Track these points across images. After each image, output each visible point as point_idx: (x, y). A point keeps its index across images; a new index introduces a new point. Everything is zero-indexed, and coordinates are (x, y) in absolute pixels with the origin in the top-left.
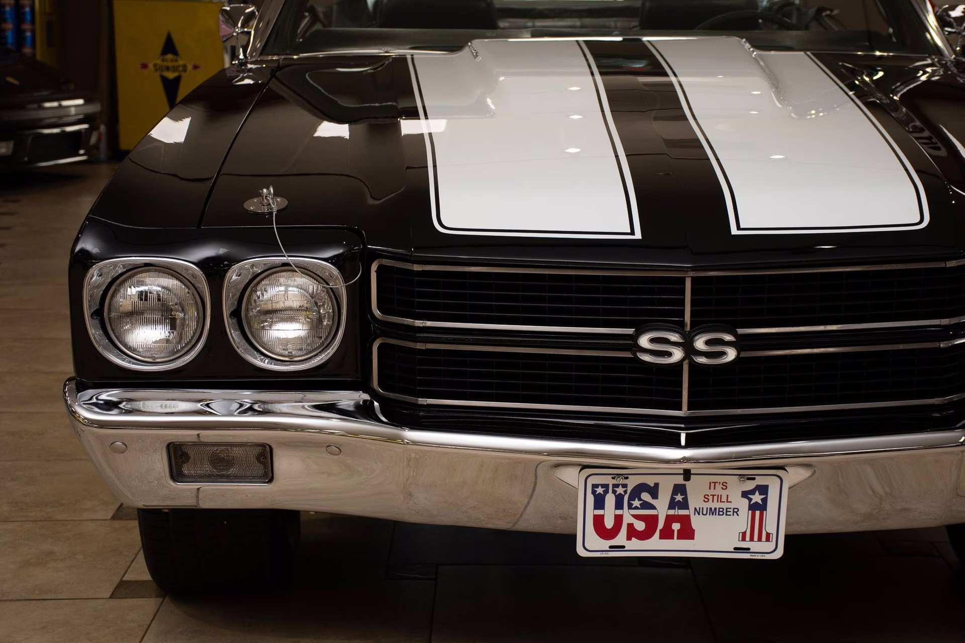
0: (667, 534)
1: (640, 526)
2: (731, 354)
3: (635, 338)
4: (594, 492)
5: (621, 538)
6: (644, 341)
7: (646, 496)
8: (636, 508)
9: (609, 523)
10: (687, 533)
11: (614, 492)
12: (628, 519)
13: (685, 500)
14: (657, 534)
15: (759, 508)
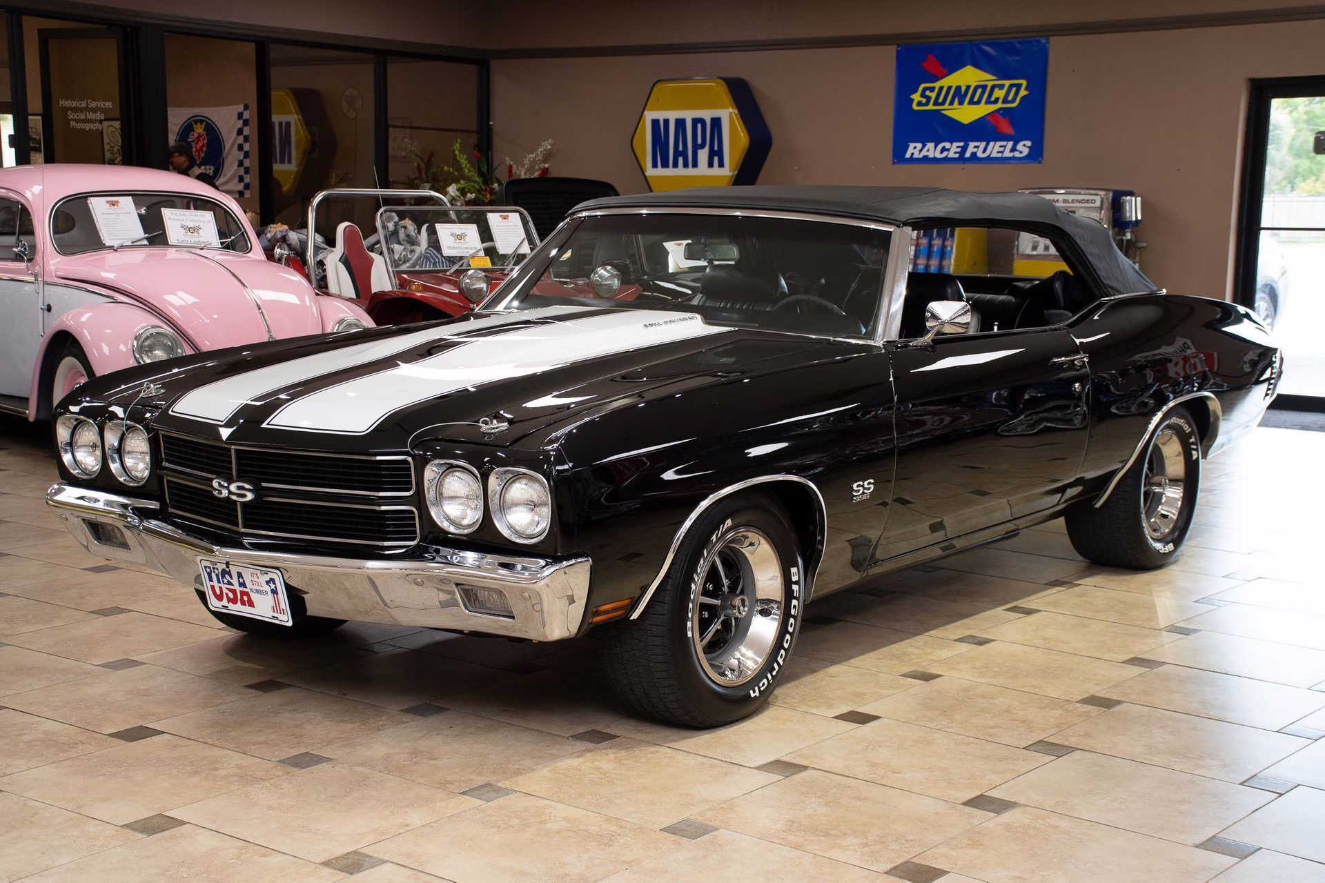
0: (243, 603)
1: (231, 595)
2: (250, 496)
3: (212, 480)
4: (206, 571)
5: (225, 602)
6: (215, 484)
7: (227, 576)
8: (226, 584)
9: (218, 592)
10: (251, 604)
11: (214, 572)
12: (225, 591)
13: (244, 581)
14: (239, 602)
15: (274, 592)
